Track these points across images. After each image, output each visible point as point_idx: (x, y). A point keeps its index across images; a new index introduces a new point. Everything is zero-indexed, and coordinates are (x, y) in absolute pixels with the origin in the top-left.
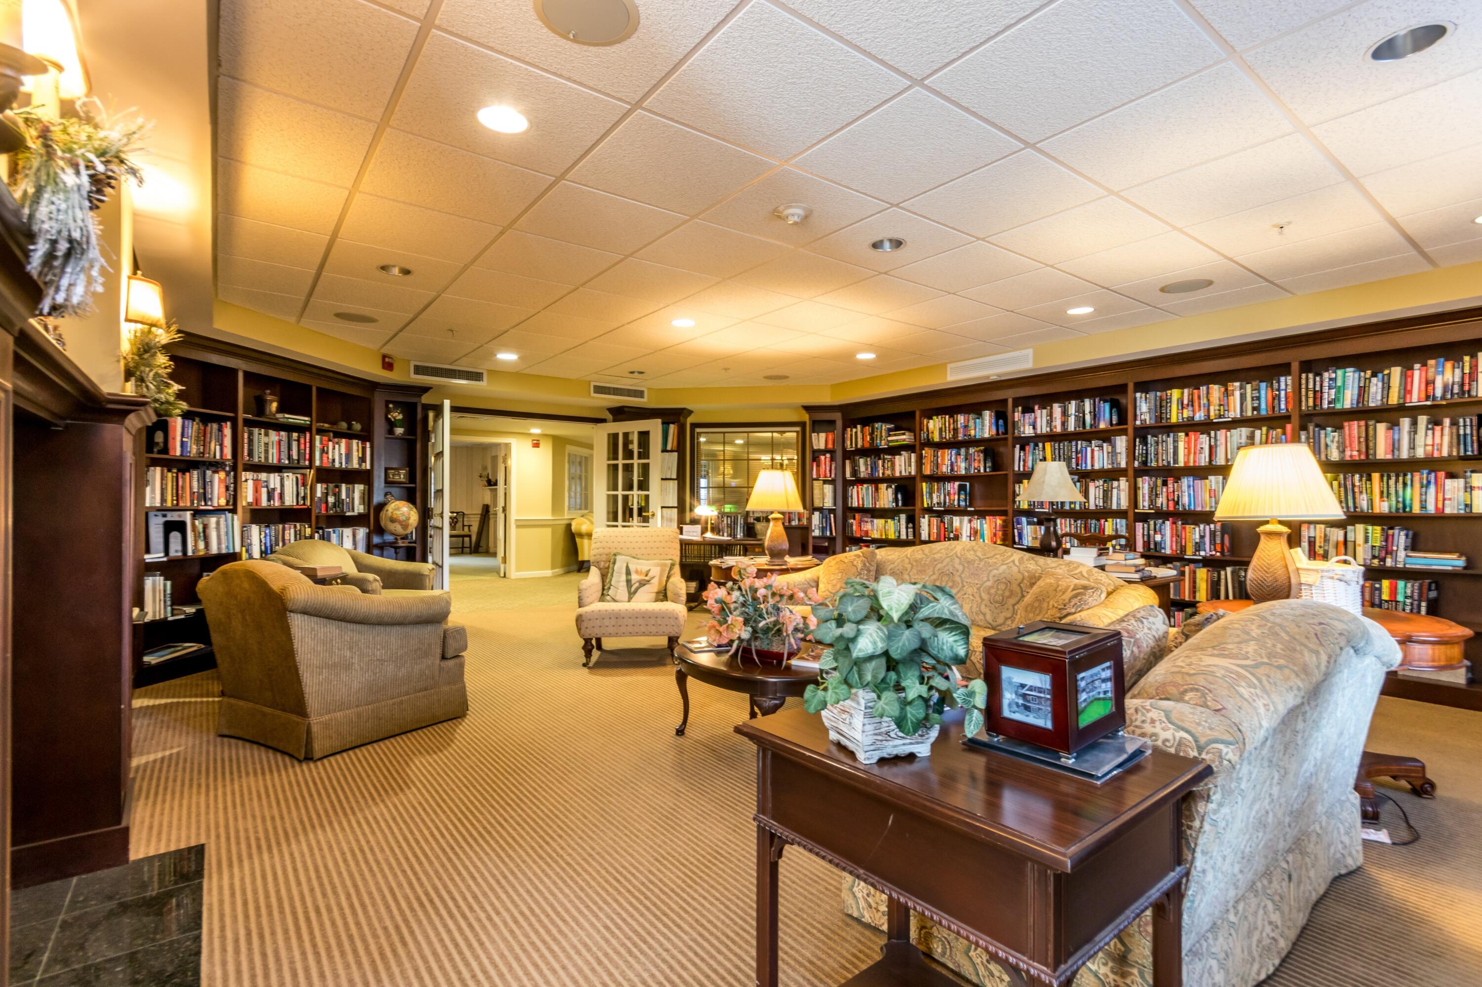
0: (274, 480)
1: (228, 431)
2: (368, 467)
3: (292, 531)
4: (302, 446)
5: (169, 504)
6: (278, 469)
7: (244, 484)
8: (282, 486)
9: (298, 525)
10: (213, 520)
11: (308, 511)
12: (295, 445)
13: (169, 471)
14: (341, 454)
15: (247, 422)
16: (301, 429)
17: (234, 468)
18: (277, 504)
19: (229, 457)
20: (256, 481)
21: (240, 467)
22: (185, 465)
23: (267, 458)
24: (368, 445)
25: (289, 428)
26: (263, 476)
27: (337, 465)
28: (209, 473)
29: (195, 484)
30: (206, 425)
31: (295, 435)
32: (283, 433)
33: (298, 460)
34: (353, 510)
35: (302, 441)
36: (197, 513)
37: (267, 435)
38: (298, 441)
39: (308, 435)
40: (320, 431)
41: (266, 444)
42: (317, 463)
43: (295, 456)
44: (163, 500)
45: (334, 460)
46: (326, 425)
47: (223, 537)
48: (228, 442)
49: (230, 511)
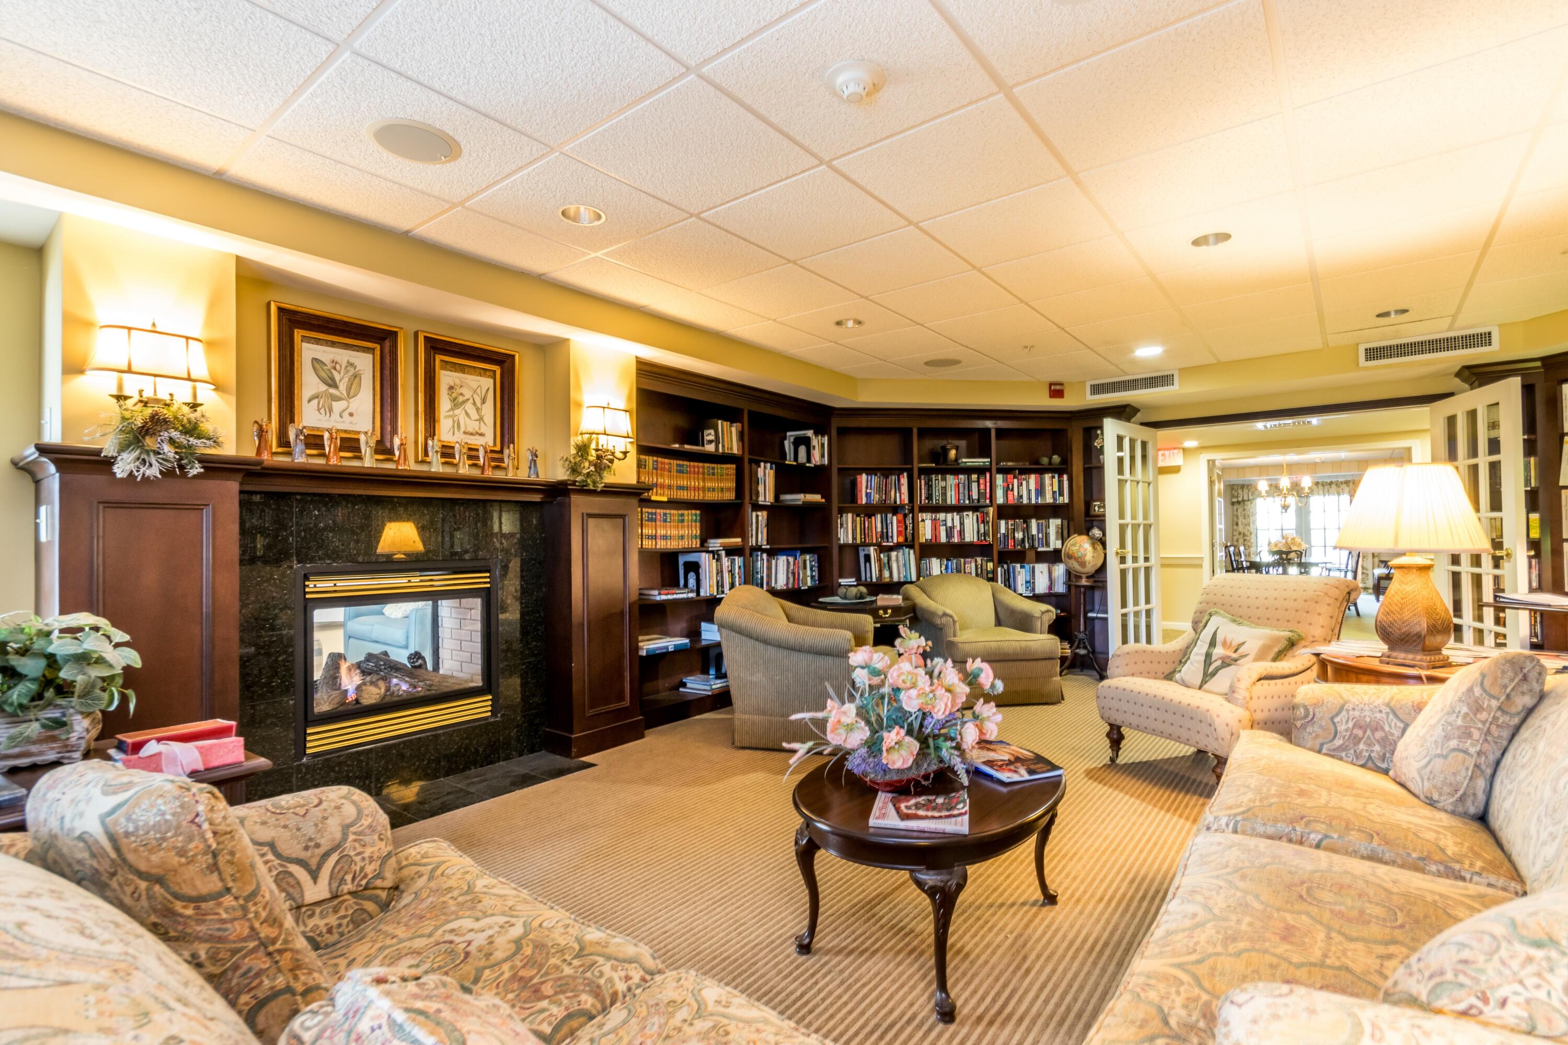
0: (952, 519)
1: (904, 481)
2: (1066, 501)
3: (973, 565)
4: (982, 487)
5: (858, 541)
6: (959, 509)
7: (921, 524)
8: (962, 524)
9: (979, 559)
10: (894, 554)
11: (990, 546)
12: (974, 486)
13: (858, 515)
14: (1029, 491)
15: (922, 471)
16: (981, 471)
17: (912, 511)
18: (956, 540)
19: (906, 501)
20: (935, 522)
21: (916, 509)
22: (869, 511)
23: (945, 500)
24: (1065, 477)
25: (968, 471)
26: (942, 516)
27: (1025, 501)
28: (889, 516)
29: (879, 525)
30: (887, 477)
31: (974, 477)
32: (961, 477)
33: (978, 500)
34: (1048, 545)
35: (982, 481)
36: (882, 549)
37: (944, 479)
38: (978, 482)
39: (988, 476)
40: (1000, 471)
41: (945, 488)
42: (1000, 500)
43: (975, 496)
44: (854, 538)
45: (1021, 497)
46: (1010, 464)
47: (902, 568)
48: (905, 489)
49: (907, 546)
